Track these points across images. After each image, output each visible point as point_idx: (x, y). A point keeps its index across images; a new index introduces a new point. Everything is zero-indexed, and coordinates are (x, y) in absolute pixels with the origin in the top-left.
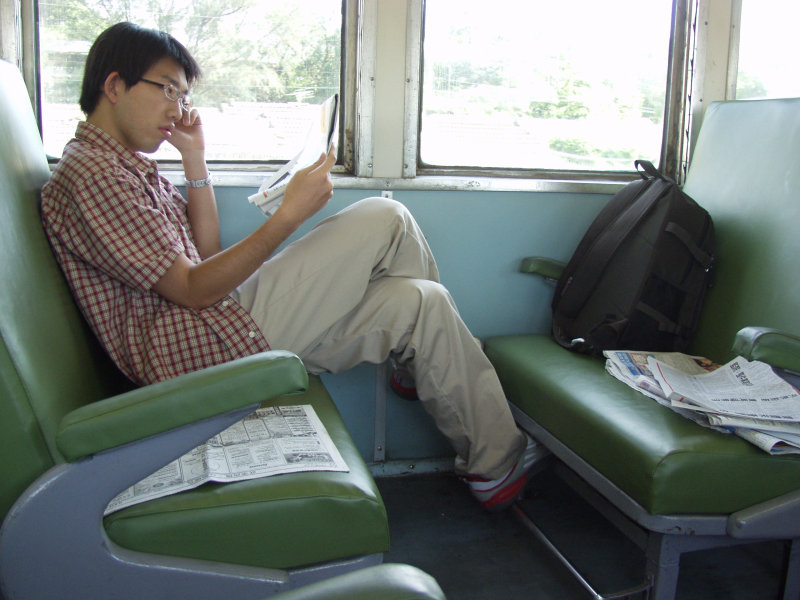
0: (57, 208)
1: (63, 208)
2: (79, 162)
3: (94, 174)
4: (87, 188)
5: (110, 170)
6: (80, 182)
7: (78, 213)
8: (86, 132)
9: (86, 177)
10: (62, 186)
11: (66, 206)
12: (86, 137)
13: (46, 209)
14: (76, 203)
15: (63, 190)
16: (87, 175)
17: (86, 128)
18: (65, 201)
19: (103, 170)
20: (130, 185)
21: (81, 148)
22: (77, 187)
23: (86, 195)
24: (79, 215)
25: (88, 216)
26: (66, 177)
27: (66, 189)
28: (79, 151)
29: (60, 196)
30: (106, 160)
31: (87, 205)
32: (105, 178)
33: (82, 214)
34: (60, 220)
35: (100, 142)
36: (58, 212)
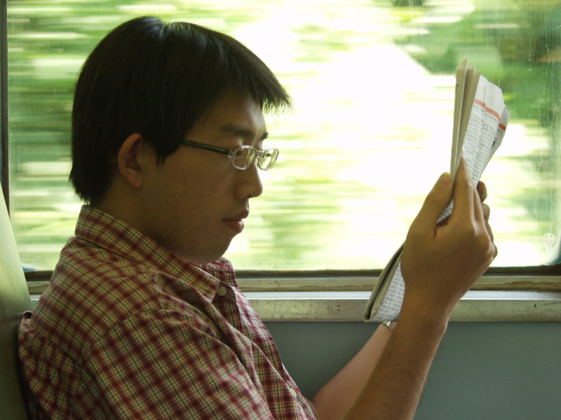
0: (54, 381)
1: (67, 380)
2: (92, 291)
3: (122, 317)
4: (111, 343)
5: (152, 305)
6: (96, 334)
7: (94, 389)
8: (97, 229)
9: (109, 324)
10: (62, 339)
11: (72, 377)
12: (98, 239)
13: (36, 385)
14: (89, 372)
15: (65, 347)
16: (110, 319)
17: (97, 221)
18: (68, 368)
19: (138, 306)
20: (192, 332)
21: (93, 263)
22: (92, 342)
23: (107, 357)
24: (97, 394)
25: (114, 396)
26: (69, 321)
27: (70, 345)
29: (59, 357)
30: (142, 286)
31: (110, 376)
32: (143, 324)
33: (103, 393)
34: (62, 403)
35: (123, 247)
36: (57, 389)
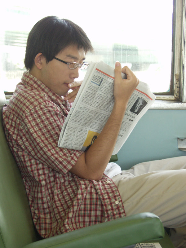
0: (14, 125)
1: (17, 125)
2: (26, 98)
3: (35, 107)
4: (31, 114)
5: (44, 103)
6: (27, 111)
7: (26, 128)
8: (28, 80)
9: (31, 108)
10: (16, 112)
11: (19, 124)
12: (28, 83)
14: (24, 123)
15: (17, 115)
16: (31, 107)
17: (28, 77)
18: (18, 121)
19: (40, 103)
20: (56, 112)
21: (26, 90)
22: (26, 114)
23: (30, 118)
24: (27, 130)
25: (32, 131)
26: (18, 107)
27: (19, 115)
28: (26, 92)
29: (15, 118)
30: (41, 97)
31: (31, 124)
32: (41, 109)
33: (29, 130)
34: (16, 132)
35: (35, 86)
36: (15, 128)
